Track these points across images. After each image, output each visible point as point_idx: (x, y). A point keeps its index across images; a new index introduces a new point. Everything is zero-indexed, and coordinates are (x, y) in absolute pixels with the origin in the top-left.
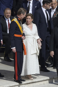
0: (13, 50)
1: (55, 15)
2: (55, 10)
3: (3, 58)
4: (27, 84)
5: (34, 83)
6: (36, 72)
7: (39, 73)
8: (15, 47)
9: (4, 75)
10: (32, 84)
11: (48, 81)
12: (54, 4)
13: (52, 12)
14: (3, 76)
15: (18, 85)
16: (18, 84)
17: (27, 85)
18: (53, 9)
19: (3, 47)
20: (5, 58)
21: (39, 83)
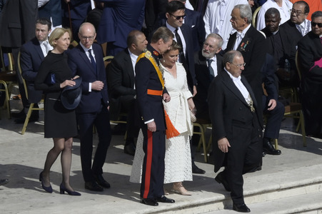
0: (150, 126)
1: (243, 47)
3: (122, 147)
4: (180, 208)
5: (195, 208)
6: (185, 177)
7: (191, 180)
8: (153, 120)
10: (192, 209)
11: (222, 203)
17: (179, 211)
20: (128, 147)
21: (207, 206)
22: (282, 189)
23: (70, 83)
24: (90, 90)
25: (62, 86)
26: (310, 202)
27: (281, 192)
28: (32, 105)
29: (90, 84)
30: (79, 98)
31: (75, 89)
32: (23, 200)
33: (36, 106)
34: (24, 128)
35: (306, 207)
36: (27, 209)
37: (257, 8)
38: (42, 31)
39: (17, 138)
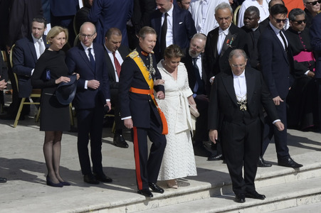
0: (126, 123)
1: (229, 43)
2: (226, 32)
5: (180, 197)
6: (188, 173)
7: (196, 175)
8: (130, 117)
9: (111, 177)
10: (176, 198)
11: (208, 191)
12: (226, 19)
13: (220, 36)
14: (110, 181)
15: (143, 201)
16: (143, 198)
18: (223, 30)
19: (109, 115)
21: (191, 195)
22: (263, 179)
23: (65, 79)
24: (86, 88)
25: (57, 82)
26: (289, 191)
27: (261, 181)
28: (23, 99)
29: (87, 82)
30: (73, 94)
31: (69, 85)
32: (15, 190)
33: (27, 100)
34: (16, 121)
35: (285, 196)
36: (19, 199)
37: (237, 6)
38: (39, 29)
39: (9, 131)
